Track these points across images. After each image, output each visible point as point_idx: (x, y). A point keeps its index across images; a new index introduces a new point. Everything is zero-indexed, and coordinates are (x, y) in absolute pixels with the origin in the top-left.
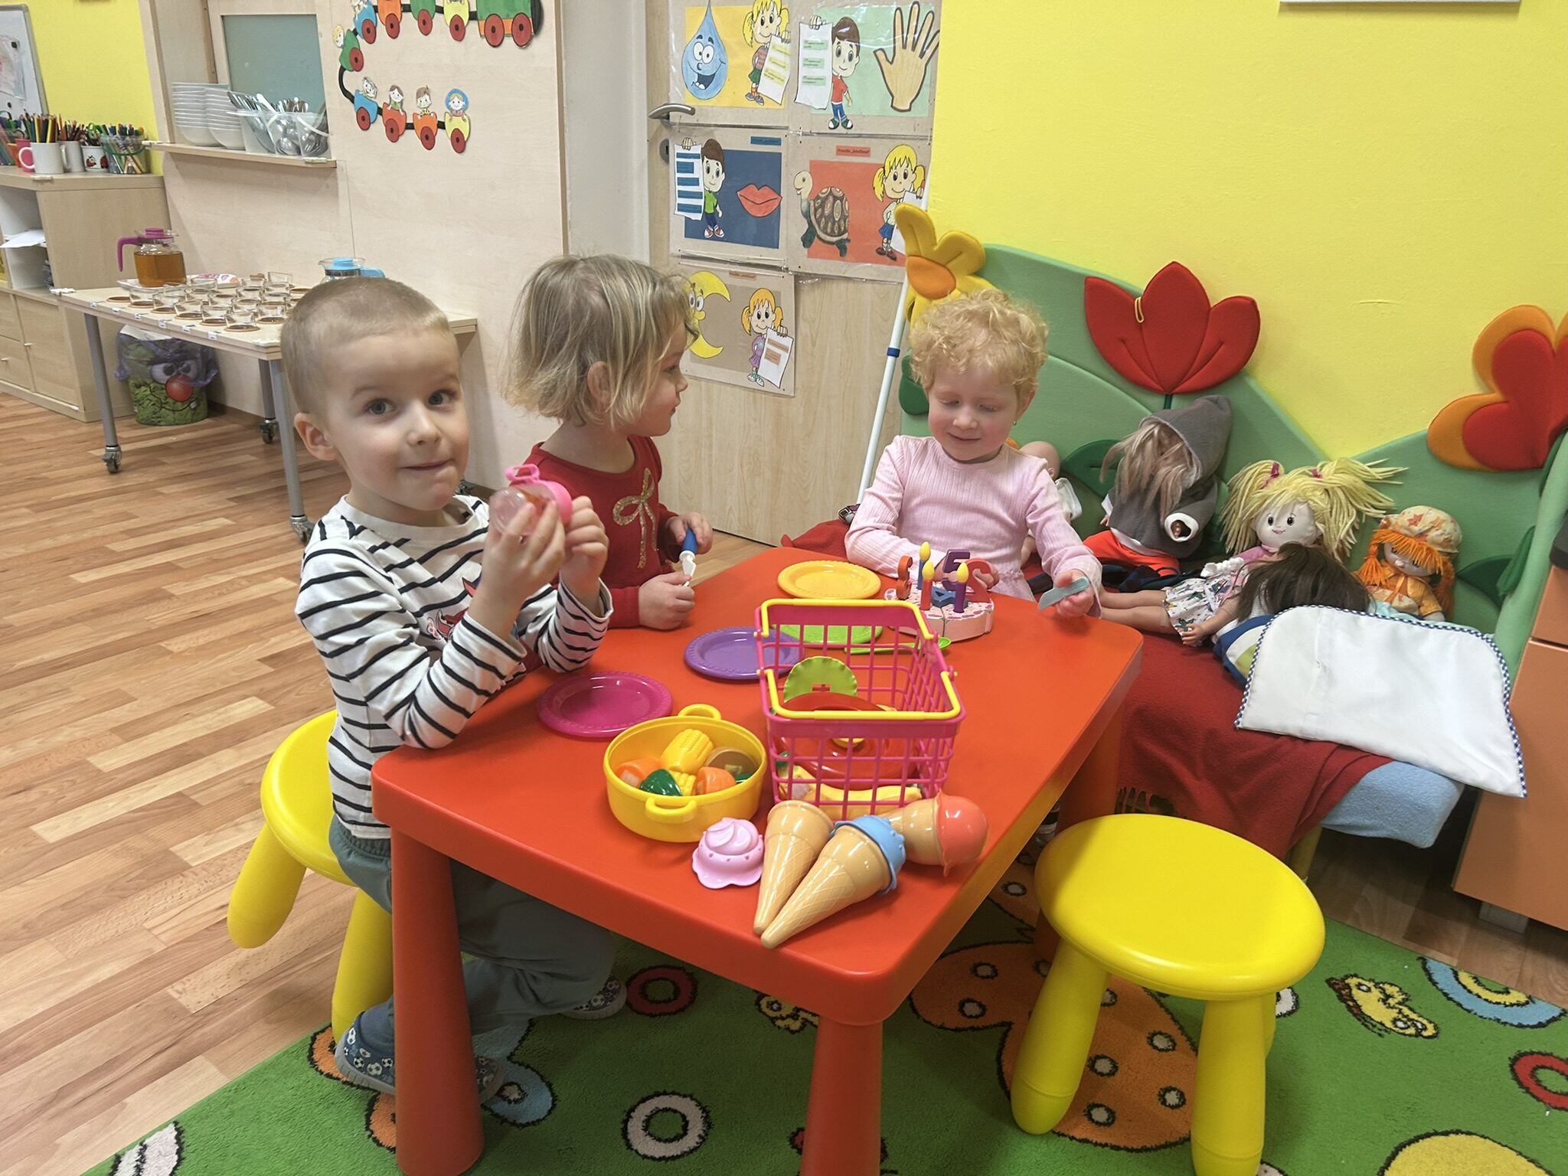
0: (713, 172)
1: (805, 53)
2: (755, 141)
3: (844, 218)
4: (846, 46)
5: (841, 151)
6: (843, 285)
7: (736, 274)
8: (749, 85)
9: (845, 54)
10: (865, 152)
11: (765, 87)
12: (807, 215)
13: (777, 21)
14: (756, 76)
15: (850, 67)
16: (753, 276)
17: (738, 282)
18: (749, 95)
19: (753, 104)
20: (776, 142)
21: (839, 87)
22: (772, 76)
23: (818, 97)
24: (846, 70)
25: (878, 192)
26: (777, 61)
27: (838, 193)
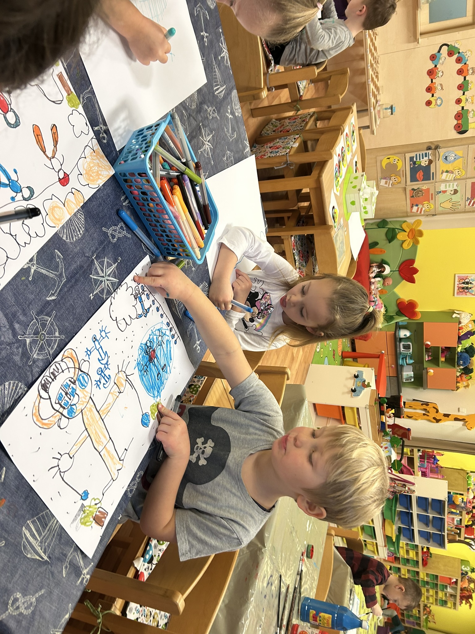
0: (426, 163)
1: (451, 184)
2: (433, 173)
3: (419, 196)
4: (453, 192)
5: (432, 194)
6: (405, 197)
7: (403, 171)
8: (445, 170)
9: (451, 192)
10: (432, 199)
11: (445, 174)
12: (418, 188)
13: (458, 175)
14: (447, 172)
15: (449, 193)
16: (403, 176)
17: (401, 172)
18: (443, 171)
19: (441, 172)
20: (433, 179)
21: (445, 192)
22: (447, 175)
23: (443, 188)
24: (448, 193)
25: (424, 203)
26: (451, 176)
27: (423, 194)
